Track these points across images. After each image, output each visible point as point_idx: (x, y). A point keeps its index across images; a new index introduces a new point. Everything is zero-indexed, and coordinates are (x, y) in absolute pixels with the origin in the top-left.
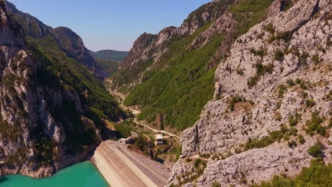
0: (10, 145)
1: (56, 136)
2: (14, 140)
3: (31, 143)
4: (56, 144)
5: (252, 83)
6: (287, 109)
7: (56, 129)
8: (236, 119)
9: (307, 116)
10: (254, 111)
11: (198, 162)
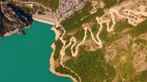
0: (19, 25)
1: (26, 19)
2: (19, 24)
3: (23, 23)
4: (27, 21)
5: (65, 2)
6: (71, 5)
7: (25, 18)
8: (65, 8)
9: (73, 6)
10: (67, 6)
11: (61, 15)
